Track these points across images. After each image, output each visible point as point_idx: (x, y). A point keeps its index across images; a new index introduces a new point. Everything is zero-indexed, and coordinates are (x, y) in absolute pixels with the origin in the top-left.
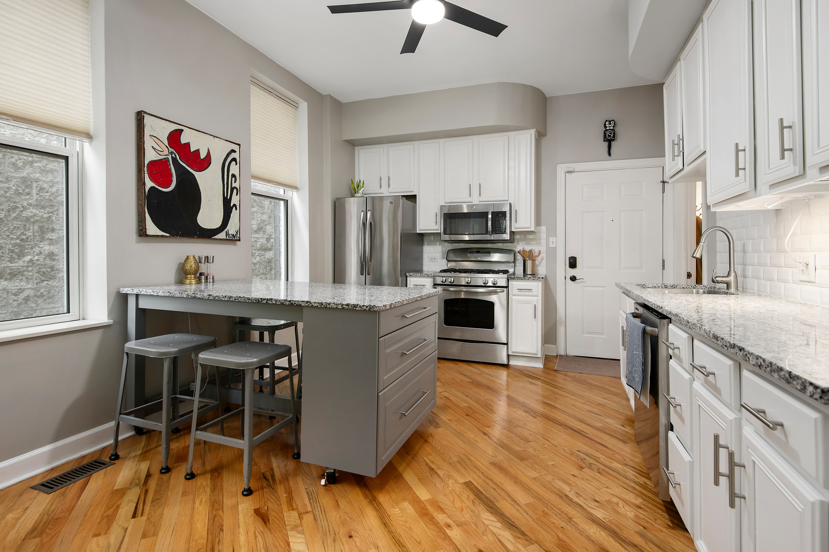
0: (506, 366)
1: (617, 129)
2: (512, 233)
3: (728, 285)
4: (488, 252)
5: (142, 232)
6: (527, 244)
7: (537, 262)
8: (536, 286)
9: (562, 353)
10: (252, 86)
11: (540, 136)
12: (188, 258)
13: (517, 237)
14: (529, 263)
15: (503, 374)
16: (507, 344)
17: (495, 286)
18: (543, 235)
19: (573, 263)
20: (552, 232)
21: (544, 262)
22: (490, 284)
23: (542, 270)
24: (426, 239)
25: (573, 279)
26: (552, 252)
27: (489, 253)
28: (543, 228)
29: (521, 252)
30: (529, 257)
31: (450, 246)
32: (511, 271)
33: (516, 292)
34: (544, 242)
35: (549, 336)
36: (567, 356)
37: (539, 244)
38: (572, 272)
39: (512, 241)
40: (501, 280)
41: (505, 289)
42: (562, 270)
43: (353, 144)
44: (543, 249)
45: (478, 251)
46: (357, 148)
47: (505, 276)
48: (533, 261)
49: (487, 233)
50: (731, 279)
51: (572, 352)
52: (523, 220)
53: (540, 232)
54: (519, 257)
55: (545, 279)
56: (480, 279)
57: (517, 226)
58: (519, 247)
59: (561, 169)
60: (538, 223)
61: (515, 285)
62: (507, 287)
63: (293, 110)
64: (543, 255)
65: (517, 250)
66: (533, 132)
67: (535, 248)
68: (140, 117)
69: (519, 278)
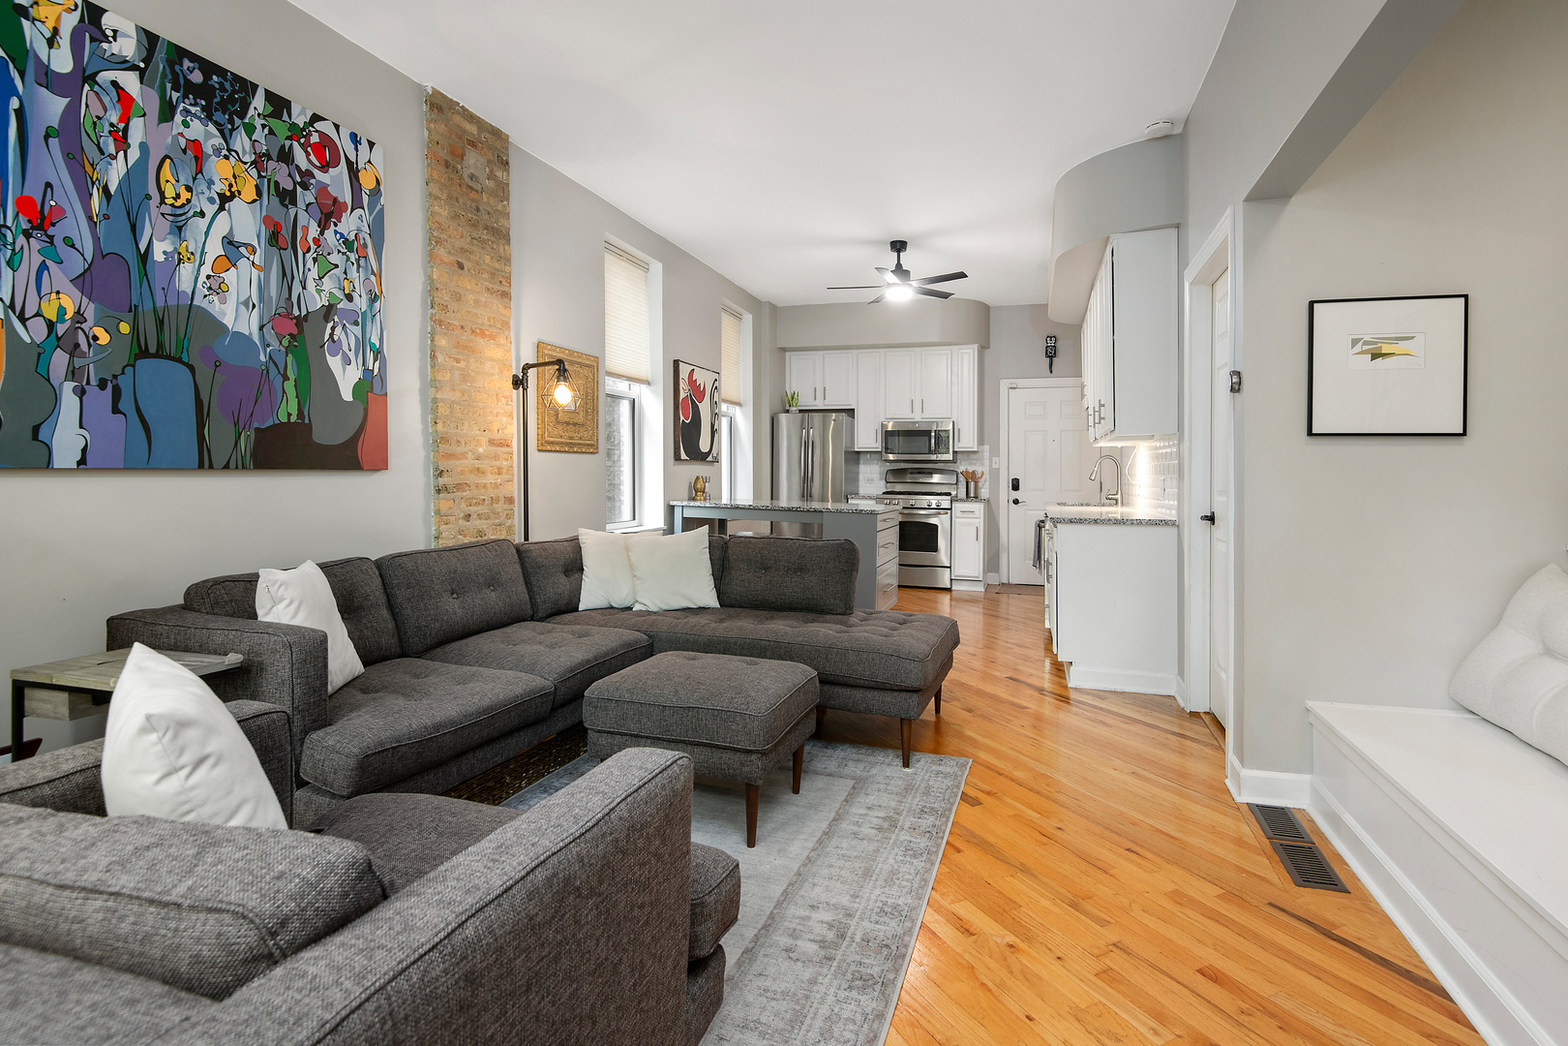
0: (949, 590)
1: (1058, 345)
2: (955, 452)
3: (1117, 500)
4: (930, 472)
5: (677, 458)
6: (971, 464)
7: (980, 484)
8: (978, 508)
9: (1005, 581)
10: (723, 314)
11: (984, 347)
12: (698, 478)
13: (959, 456)
14: (972, 485)
15: (945, 599)
16: (950, 567)
17: (938, 508)
18: (987, 455)
19: (1016, 486)
20: (995, 452)
21: (988, 483)
22: (934, 506)
23: (984, 493)
24: (862, 457)
25: (1016, 502)
26: (995, 473)
27: (931, 474)
28: (986, 448)
29: (965, 474)
30: (971, 478)
31: (889, 466)
32: (954, 493)
33: (959, 514)
34: (987, 462)
35: (992, 562)
36: (1009, 584)
37: (982, 464)
38: (1015, 495)
39: (954, 461)
40: (945, 502)
41: (949, 511)
42: (1005, 492)
43: (784, 350)
44: (986, 470)
45: (920, 472)
46: (788, 354)
47: (949, 498)
48: (976, 483)
49: (930, 452)
50: (1118, 497)
51: (1014, 581)
52: (967, 440)
53: (983, 452)
54: (962, 479)
55: (987, 502)
56: (923, 501)
57: (960, 445)
58: (961, 468)
59: (1004, 384)
60: (981, 441)
61: (957, 506)
62: (951, 509)
63: (736, 321)
64: (986, 476)
65: (959, 471)
66: (976, 346)
67: (979, 469)
68: (676, 363)
69: (962, 500)
